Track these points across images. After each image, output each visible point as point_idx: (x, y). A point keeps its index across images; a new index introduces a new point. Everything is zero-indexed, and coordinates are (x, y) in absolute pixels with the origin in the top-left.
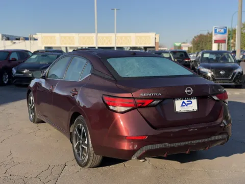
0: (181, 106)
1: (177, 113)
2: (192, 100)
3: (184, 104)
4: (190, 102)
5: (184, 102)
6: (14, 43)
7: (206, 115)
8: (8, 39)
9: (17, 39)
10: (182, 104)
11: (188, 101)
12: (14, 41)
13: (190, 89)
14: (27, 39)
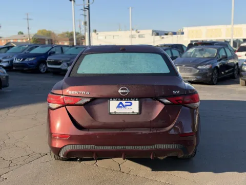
0: (117, 107)
1: (110, 114)
2: (133, 102)
3: (121, 105)
4: (130, 104)
5: (121, 103)
6: (163, 38)
7: (152, 120)
8: (158, 34)
9: (166, 34)
10: (119, 105)
11: (126, 102)
12: (162, 36)
13: (125, 89)
14: (175, 33)
